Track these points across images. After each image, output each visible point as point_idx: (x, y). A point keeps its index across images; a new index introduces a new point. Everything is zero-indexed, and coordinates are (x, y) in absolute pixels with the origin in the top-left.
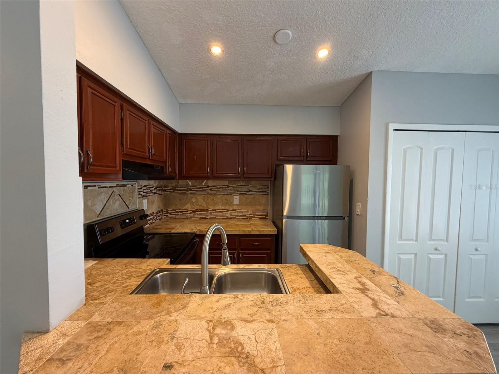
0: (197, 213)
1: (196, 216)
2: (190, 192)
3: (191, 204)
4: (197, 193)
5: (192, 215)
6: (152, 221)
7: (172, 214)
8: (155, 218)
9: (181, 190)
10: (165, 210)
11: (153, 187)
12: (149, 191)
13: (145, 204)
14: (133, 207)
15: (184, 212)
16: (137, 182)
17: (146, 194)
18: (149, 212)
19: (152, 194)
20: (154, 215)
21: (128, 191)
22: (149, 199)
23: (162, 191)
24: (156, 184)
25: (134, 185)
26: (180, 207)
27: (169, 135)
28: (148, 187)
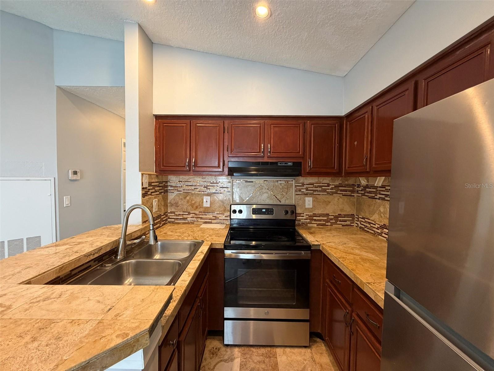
4: (385, 198)
6: (324, 222)
7: (362, 223)
8: (331, 221)
9: (370, 192)
10: (357, 217)
11: (328, 185)
12: (318, 189)
13: (309, 202)
14: (288, 202)
15: (372, 225)
16: (295, 179)
17: (312, 192)
18: (317, 212)
19: (326, 193)
20: (330, 217)
21: (281, 187)
22: (317, 198)
23: (353, 191)
24: (337, 183)
25: (289, 182)
26: (369, 217)
27: (312, 126)
28: (317, 185)
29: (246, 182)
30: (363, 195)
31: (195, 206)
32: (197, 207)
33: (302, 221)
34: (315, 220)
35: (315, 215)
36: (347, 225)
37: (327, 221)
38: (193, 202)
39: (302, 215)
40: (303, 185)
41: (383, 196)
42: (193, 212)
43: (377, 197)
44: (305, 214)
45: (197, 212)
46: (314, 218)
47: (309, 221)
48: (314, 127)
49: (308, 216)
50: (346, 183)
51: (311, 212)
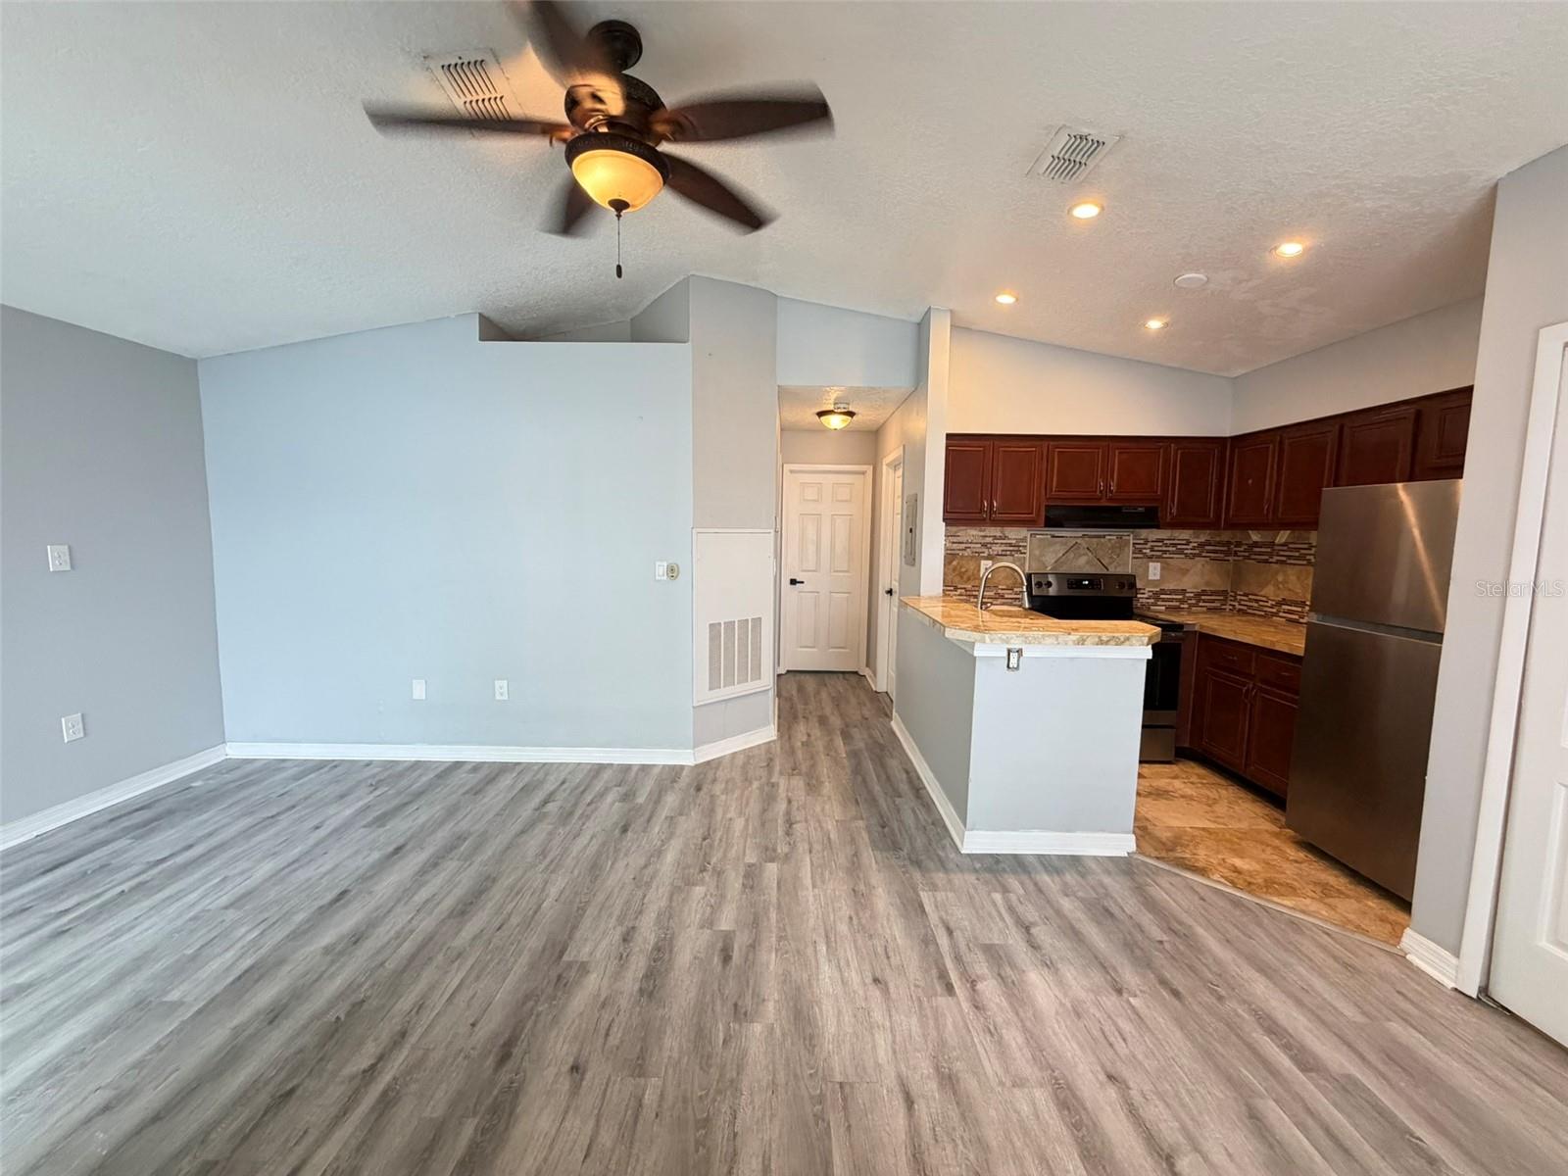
0: (1284, 607)
1: (1281, 614)
2: (1276, 558)
3: (1274, 585)
4: (1289, 561)
5: (1274, 610)
6: (1178, 604)
7: (1242, 603)
8: (1189, 602)
9: (1260, 554)
10: (1232, 594)
11: (1188, 543)
12: (1170, 549)
13: (1154, 570)
14: (1120, 571)
15: (1261, 603)
16: (1132, 533)
17: (1160, 553)
18: (1166, 587)
19: (1183, 556)
20: (1187, 595)
21: (1109, 545)
22: (1168, 564)
23: (1228, 553)
24: (1202, 539)
25: (1124, 538)
26: (1256, 592)
27: (1179, 452)
28: (1168, 542)
29: (1053, 536)
30: (1248, 558)
31: (965, 577)
32: (969, 579)
33: (1141, 600)
34: (1164, 600)
35: (1163, 592)
36: (1215, 609)
37: (1181, 601)
38: (963, 570)
39: (1142, 591)
40: (1146, 542)
41: (1284, 559)
42: (963, 586)
43: (1274, 560)
44: (1147, 589)
45: (969, 587)
46: (1162, 596)
47: (1153, 601)
48: (1182, 453)
49: (1151, 594)
50: (1218, 539)
51: (1156, 587)
